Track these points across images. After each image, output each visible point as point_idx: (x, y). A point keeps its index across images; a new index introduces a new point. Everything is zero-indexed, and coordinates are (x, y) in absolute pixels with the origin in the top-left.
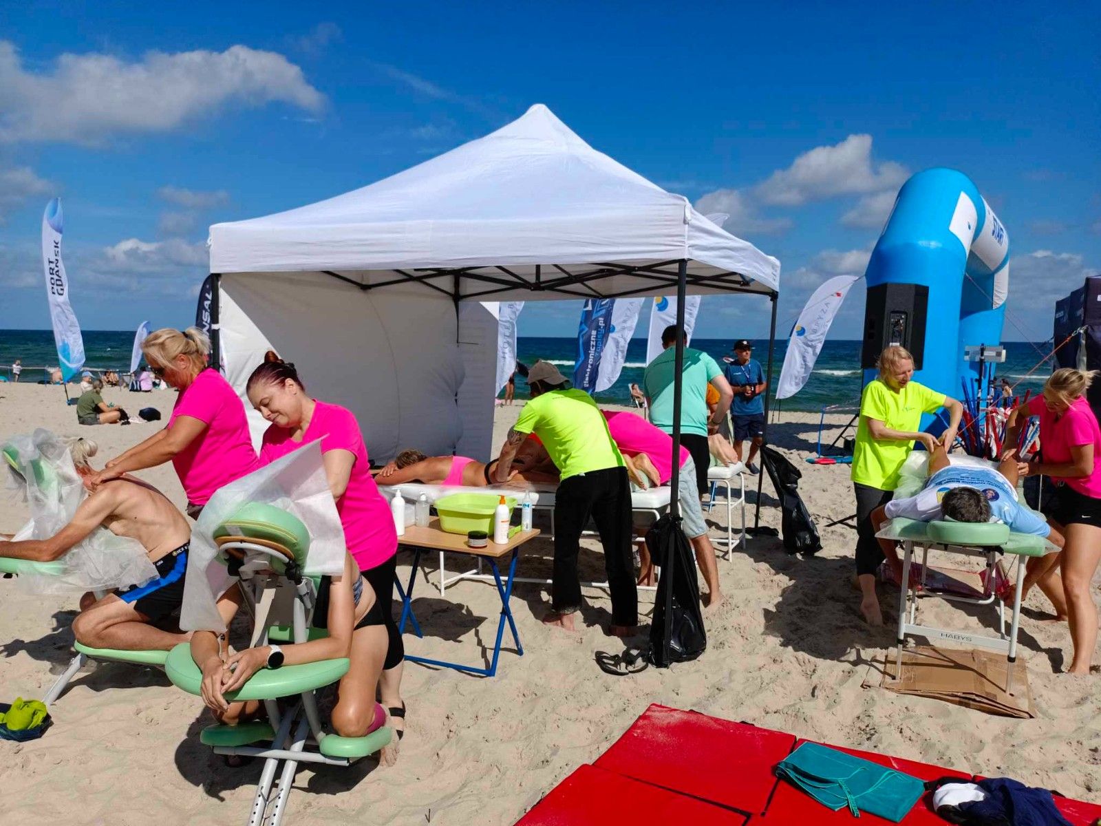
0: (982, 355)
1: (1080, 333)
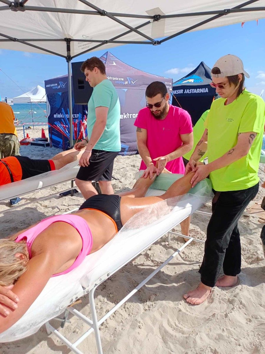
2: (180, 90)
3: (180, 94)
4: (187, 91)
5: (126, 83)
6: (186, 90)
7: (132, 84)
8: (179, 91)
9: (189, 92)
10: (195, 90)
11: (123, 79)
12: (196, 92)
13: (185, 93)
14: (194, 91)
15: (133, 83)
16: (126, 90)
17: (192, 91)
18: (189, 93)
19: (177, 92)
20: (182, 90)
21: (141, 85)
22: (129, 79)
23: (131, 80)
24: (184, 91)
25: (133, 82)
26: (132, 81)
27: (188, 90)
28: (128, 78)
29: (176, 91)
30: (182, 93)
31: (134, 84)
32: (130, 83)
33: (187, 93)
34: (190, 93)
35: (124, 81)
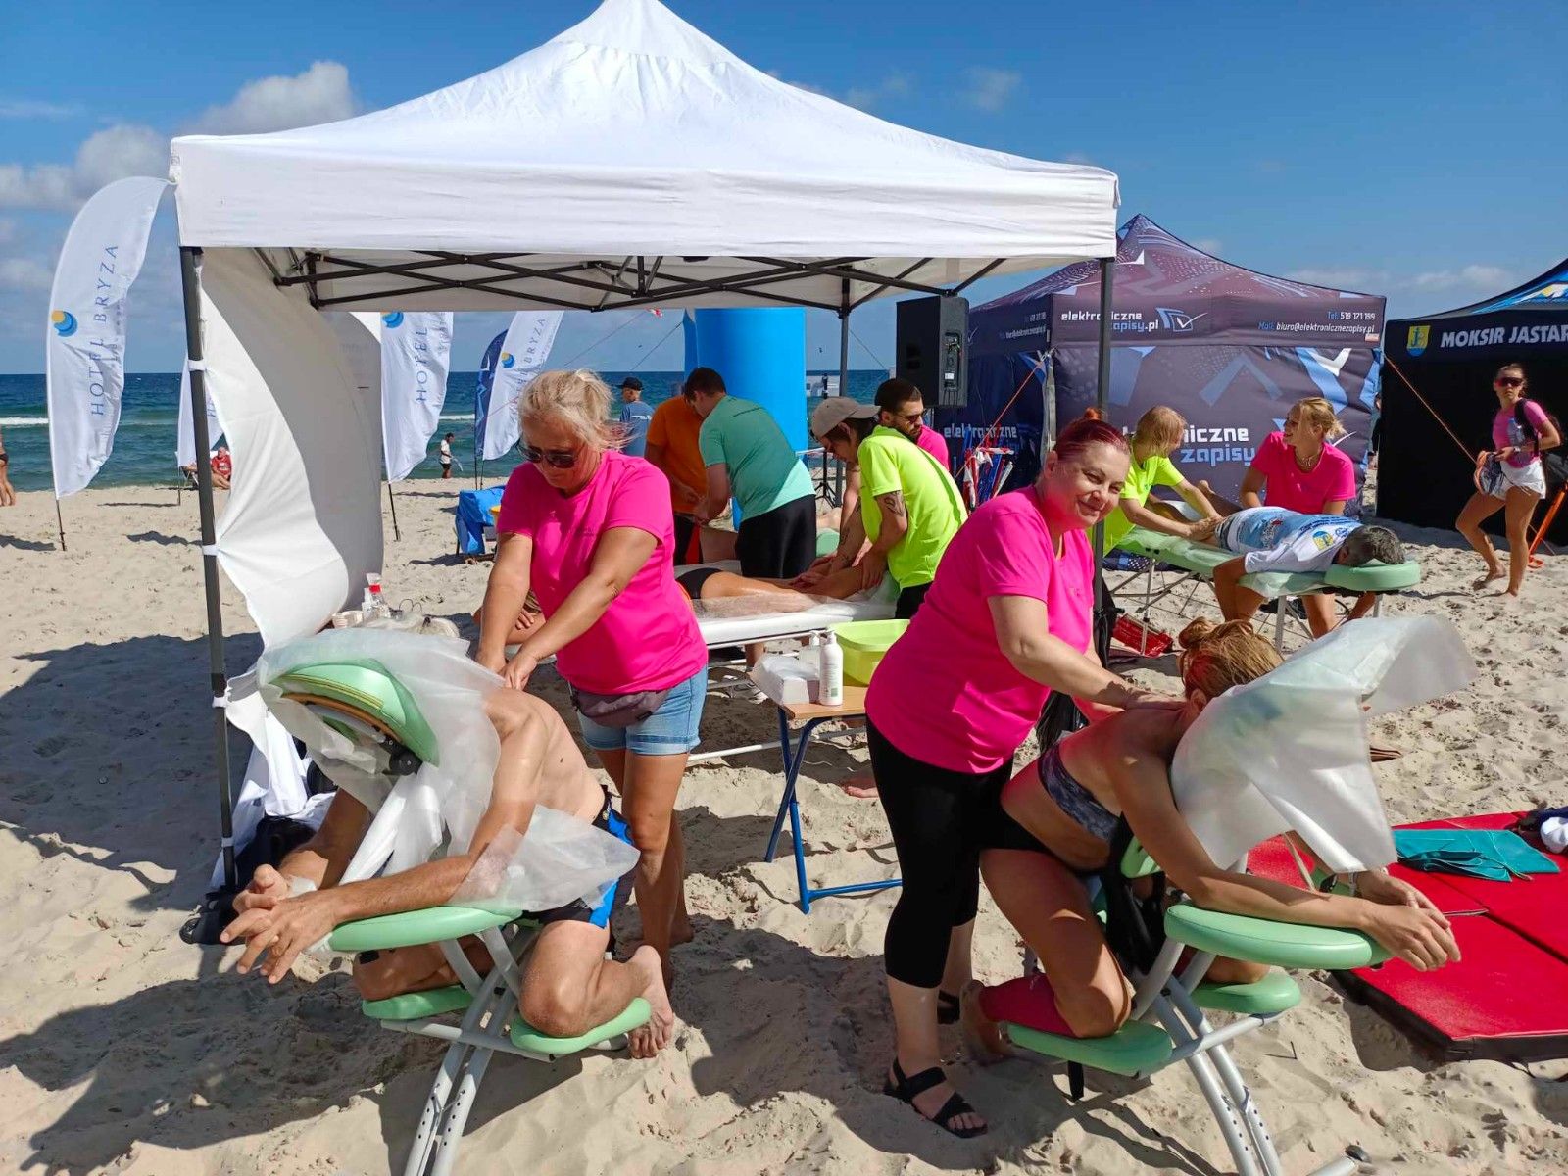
0: (826, 388)
1: (1047, 358)
2: (1492, 330)
3: (1492, 345)
4: (1521, 333)
5: (1154, 326)
6: (1515, 330)
7: (1178, 327)
8: (1488, 335)
9: (1531, 337)
10: (1554, 328)
11: (1138, 316)
12: (1558, 340)
13: (1511, 340)
14: (1551, 333)
15: (1183, 327)
16: (1145, 350)
17: (1539, 333)
18: (1527, 340)
19: (1480, 339)
20: (1502, 330)
21: (1220, 330)
22: (1166, 312)
23: (1175, 317)
24: (1508, 335)
25: (1184, 320)
26: (1181, 318)
27: (1525, 330)
28: (1161, 310)
29: (1478, 332)
30: (1501, 341)
31: (1188, 327)
32: (1167, 325)
33: (1519, 341)
34: (1533, 341)
35: (1145, 320)
